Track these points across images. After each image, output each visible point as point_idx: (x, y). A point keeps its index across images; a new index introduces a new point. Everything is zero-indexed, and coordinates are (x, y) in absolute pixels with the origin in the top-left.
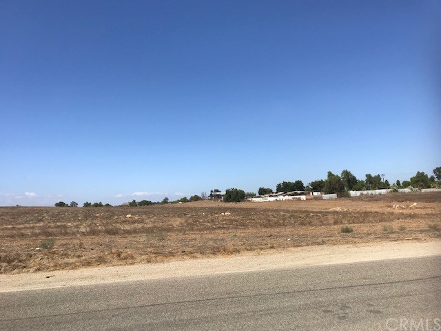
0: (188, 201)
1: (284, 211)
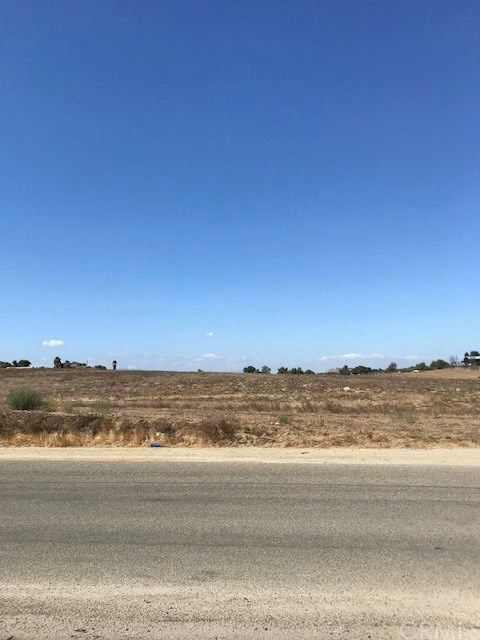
0: (428, 369)
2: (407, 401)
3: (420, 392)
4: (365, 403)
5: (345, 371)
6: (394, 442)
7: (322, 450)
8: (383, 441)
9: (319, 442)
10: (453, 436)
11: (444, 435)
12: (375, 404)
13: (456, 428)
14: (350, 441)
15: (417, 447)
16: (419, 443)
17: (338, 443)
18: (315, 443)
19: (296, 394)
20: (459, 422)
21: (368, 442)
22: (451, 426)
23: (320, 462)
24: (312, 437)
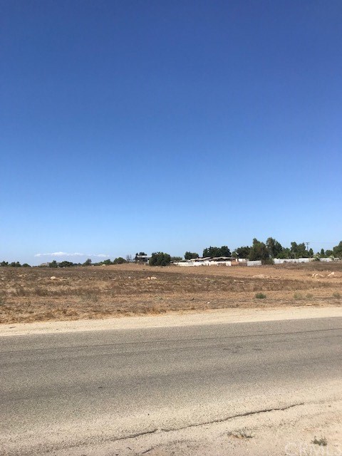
0: (112, 264)
1: (208, 277)
2: (95, 286)
3: (104, 280)
4: (65, 288)
5: (54, 265)
6: (82, 315)
7: (27, 324)
8: (73, 316)
9: (26, 318)
10: (122, 309)
11: (116, 309)
12: (72, 288)
13: (125, 303)
14: (50, 316)
15: (97, 318)
16: (99, 315)
17: (40, 318)
18: (21, 320)
19: (12, 282)
20: (127, 299)
21: (62, 317)
22: (121, 302)
23: (24, 333)
24: (20, 315)
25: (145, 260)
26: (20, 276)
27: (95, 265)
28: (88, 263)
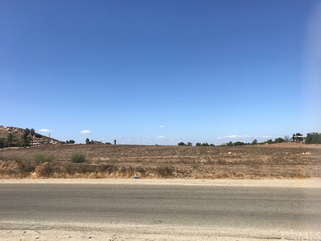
0: (273, 143)
2: (260, 159)
3: (267, 154)
4: (238, 160)
5: (230, 144)
6: (246, 177)
7: (212, 180)
8: (240, 176)
9: (211, 177)
12: (243, 160)
17: (219, 177)
18: (208, 177)
21: (233, 177)
25: (301, 139)
26: (209, 152)
27: (260, 144)
28: (255, 142)
